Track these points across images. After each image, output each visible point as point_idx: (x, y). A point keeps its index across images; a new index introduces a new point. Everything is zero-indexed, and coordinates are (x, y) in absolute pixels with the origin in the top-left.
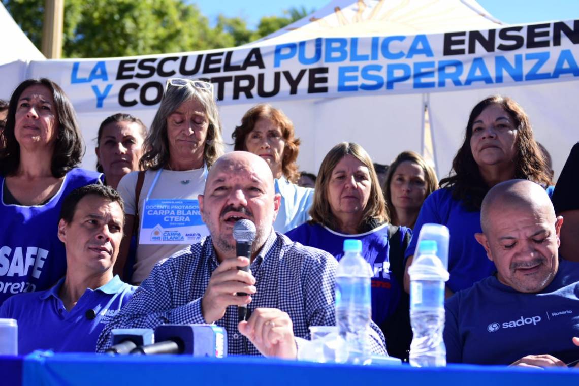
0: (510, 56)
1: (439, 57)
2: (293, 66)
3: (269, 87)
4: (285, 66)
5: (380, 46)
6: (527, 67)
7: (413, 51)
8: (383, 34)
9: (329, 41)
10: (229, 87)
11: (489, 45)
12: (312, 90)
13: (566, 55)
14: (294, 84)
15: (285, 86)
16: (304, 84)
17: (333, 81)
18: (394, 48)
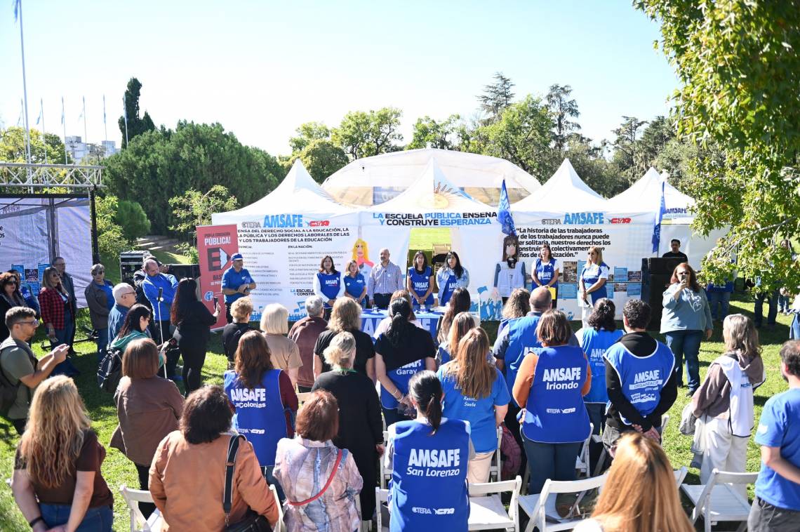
0: (477, 219)
1: (462, 218)
2: (430, 219)
3: (424, 223)
4: (428, 219)
5: (449, 215)
6: (481, 221)
7: (457, 217)
8: (450, 212)
9: (438, 214)
10: (415, 222)
11: (473, 216)
12: (435, 224)
13: (488, 219)
14: (430, 223)
15: (428, 223)
16: (433, 223)
17: (439, 223)
18: (452, 216)
